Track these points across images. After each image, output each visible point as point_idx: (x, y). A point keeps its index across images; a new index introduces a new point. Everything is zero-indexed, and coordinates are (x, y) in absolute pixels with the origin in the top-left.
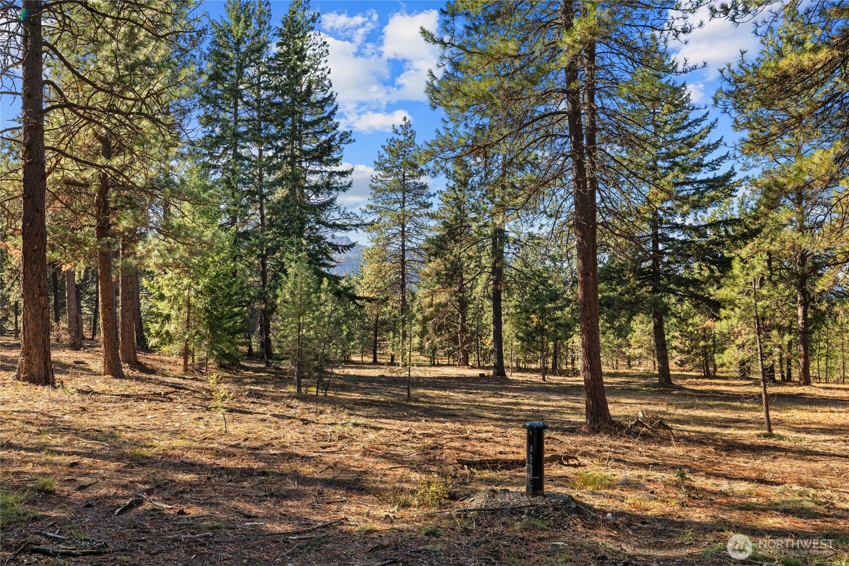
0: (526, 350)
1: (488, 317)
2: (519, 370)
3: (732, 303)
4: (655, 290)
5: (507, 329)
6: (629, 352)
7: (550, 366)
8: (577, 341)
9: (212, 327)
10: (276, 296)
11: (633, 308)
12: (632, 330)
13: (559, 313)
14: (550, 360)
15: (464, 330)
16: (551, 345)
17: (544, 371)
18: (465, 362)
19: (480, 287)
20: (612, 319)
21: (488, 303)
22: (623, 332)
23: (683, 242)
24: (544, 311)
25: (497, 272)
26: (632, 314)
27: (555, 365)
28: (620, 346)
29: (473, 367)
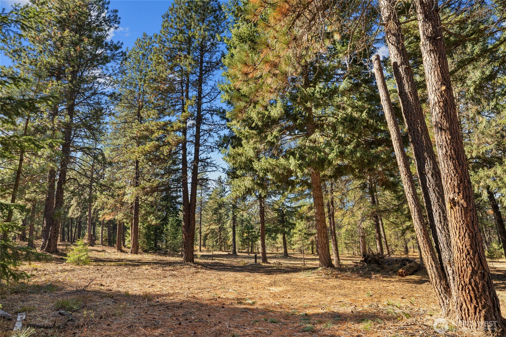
0: (242, 245)
1: (231, 233)
2: (240, 252)
3: (296, 233)
4: (283, 226)
5: (237, 238)
6: (277, 245)
7: (250, 251)
8: (259, 242)
9: (147, 239)
10: (164, 228)
11: (277, 231)
12: (278, 238)
13: (254, 233)
14: (250, 248)
15: (220, 238)
16: (250, 243)
17: (248, 252)
18: (221, 250)
19: (228, 224)
20: (270, 235)
21: (231, 229)
22: (274, 239)
23: (291, 212)
24: (249, 232)
25: (234, 219)
26: (277, 234)
27: (252, 250)
28: (274, 243)
29: (223, 251)
